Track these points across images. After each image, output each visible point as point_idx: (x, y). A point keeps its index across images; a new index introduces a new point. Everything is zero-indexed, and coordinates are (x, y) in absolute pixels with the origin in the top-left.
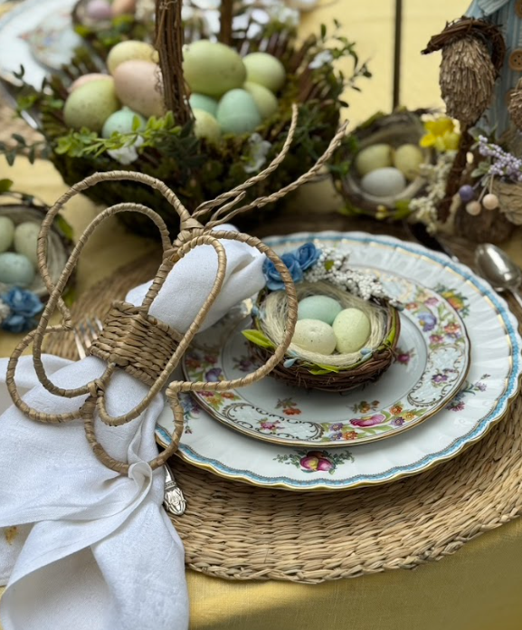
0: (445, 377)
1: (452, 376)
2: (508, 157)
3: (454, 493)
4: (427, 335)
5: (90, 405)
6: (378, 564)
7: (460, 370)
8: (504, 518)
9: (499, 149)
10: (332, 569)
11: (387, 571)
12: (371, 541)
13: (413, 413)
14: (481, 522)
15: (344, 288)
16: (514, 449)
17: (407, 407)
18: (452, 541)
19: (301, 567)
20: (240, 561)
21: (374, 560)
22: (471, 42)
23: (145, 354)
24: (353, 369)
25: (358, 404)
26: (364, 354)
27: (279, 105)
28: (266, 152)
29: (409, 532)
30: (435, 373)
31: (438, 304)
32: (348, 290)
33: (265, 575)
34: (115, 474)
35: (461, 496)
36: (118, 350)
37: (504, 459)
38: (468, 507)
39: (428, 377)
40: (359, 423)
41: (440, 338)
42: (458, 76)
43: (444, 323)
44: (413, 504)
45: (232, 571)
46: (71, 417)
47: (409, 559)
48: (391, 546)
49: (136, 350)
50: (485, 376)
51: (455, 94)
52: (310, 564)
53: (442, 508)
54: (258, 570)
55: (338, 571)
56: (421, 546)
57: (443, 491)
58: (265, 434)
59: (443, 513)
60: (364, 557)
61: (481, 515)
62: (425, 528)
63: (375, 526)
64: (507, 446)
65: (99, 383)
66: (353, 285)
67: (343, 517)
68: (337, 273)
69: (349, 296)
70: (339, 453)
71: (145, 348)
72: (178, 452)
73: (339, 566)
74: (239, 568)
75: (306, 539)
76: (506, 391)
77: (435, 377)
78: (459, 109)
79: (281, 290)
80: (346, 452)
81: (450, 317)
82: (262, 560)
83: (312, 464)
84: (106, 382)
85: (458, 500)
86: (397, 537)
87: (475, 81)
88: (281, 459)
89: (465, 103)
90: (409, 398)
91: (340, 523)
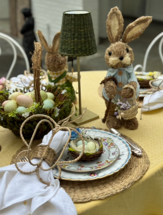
0: (115, 153)
1: (116, 153)
2: (124, 104)
3: (125, 176)
4: (107, 147)
5: (38, 168)
6: (115, 192)
7: (118, 151)
8: (138, 178)
9: (122, 103)
10: (106, 195)
11: (118, 193)
12: (112, 188)
13: (111, 161)
14: (134, 180)
15: (87, 138)
16: (134, 166)
17: (109, 160)
18: (129, 185)
19: (98, 196)
20: (84, 198)
21: (114, 192)
22: (111, 81)
23: (49, 156)
24: (95, 153)
25: (97, 162)
26: (97, 150)
27: (55, 103)
28: (59, 112)
29: (119, 185)
30: (112, 153)
31: (107, 140)
32: (88, 139)
33: (91, 199)
34: (46, 185)
35: (127, 176)
36: (43, 155)
37: (133, 168)
38: (129, 178)
39: (111, 154)
40: (100, 165)
41: (110, 146)
42: (110, 88)
43: (110, 144)
44: (117, 180)
45: (83, 200)
46: (34, 172)
47: (122, 190)
48: (116, 188)
49: (47, 155)
50: (123, 152)
51: (110, 92)
52: (100, 195)
53: (124, 179)
54: (89, 199)
55: (107, 195)
56: (123, 187)
57: (123, 176)
58: (79, 171)
59: (125, 180)
60: (112, 191)
61: (133, 179)
62: (123, 183)
63: (111, 185)
64: (132, 166)
65: (40, 163)
66: (89, 137)
67: (103, 185)
68: (85, 135)
69: (88, 140)
70: (98, 172)
71: (49, 155)
72: (61, 178)
73: (107, 194)
74: (84, 199)
75: (97, 191)
76: (129, 154)
77: (112, 154)
78: (111, 95)
79: (73, 139)
80: (99, 171)
81: (111, 142)
82: (89, 196)
83: (93, 175)
84: (41, 162)
85: (127, 177)
86: (117, 186)
87: (114, 89)
88: (85, 176)
89: (112, 94)
90: (109, 159)
91: (103, 186)
